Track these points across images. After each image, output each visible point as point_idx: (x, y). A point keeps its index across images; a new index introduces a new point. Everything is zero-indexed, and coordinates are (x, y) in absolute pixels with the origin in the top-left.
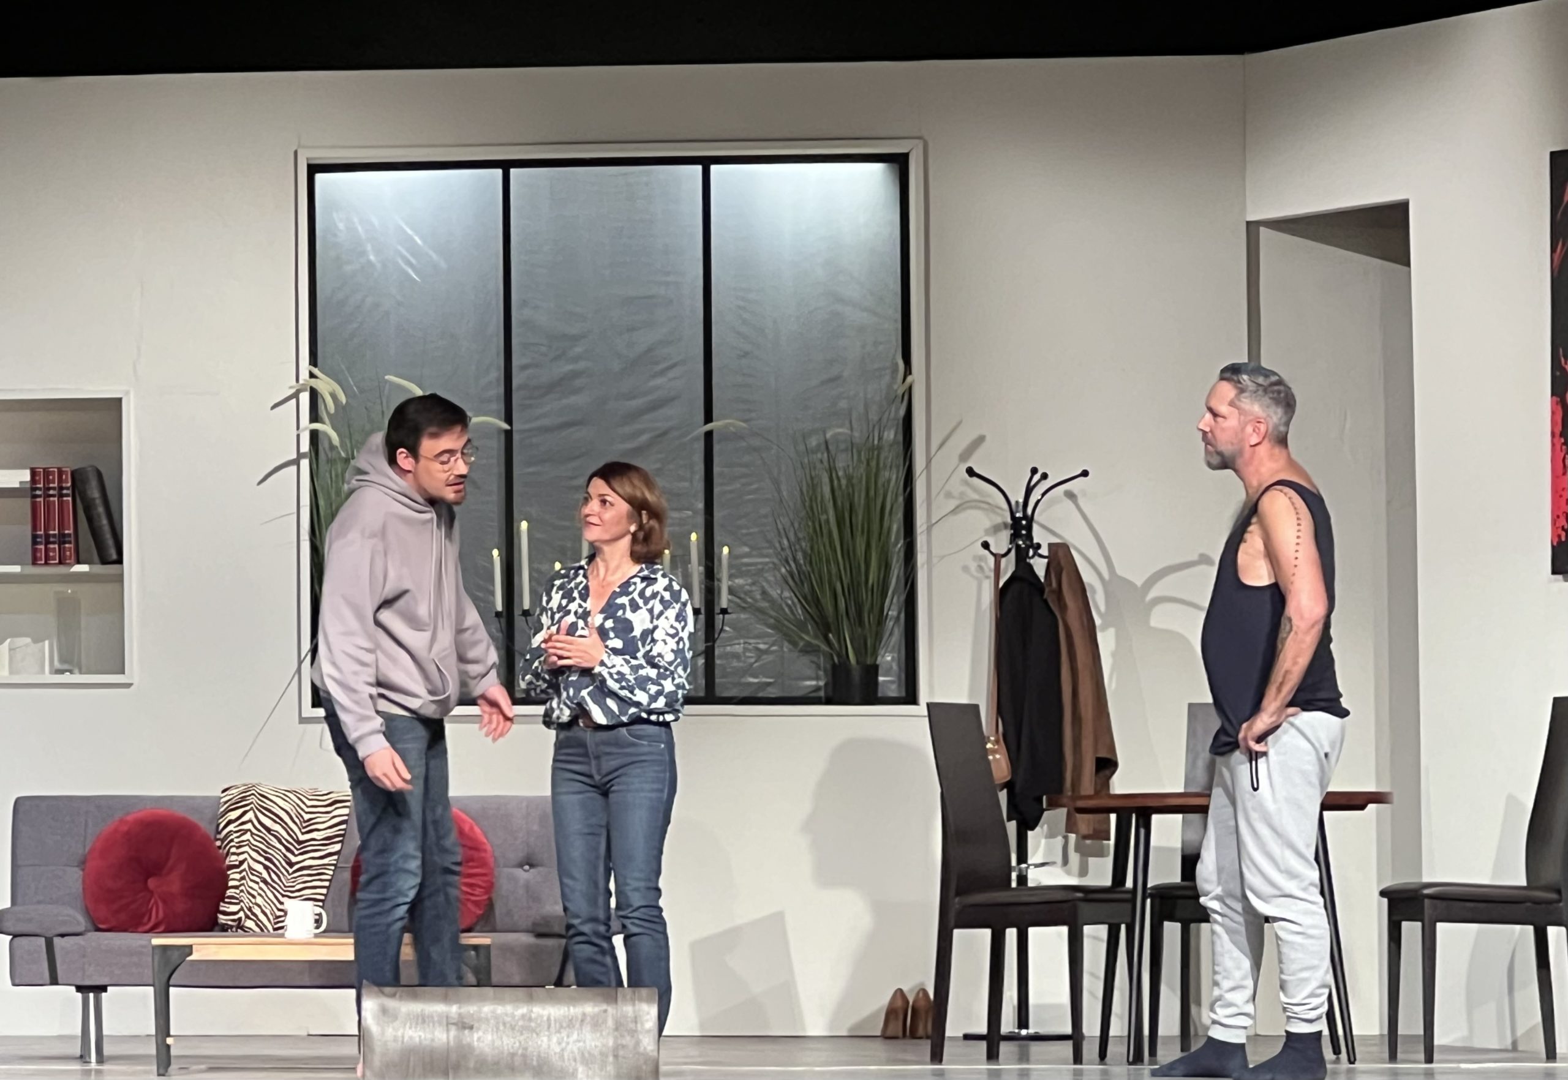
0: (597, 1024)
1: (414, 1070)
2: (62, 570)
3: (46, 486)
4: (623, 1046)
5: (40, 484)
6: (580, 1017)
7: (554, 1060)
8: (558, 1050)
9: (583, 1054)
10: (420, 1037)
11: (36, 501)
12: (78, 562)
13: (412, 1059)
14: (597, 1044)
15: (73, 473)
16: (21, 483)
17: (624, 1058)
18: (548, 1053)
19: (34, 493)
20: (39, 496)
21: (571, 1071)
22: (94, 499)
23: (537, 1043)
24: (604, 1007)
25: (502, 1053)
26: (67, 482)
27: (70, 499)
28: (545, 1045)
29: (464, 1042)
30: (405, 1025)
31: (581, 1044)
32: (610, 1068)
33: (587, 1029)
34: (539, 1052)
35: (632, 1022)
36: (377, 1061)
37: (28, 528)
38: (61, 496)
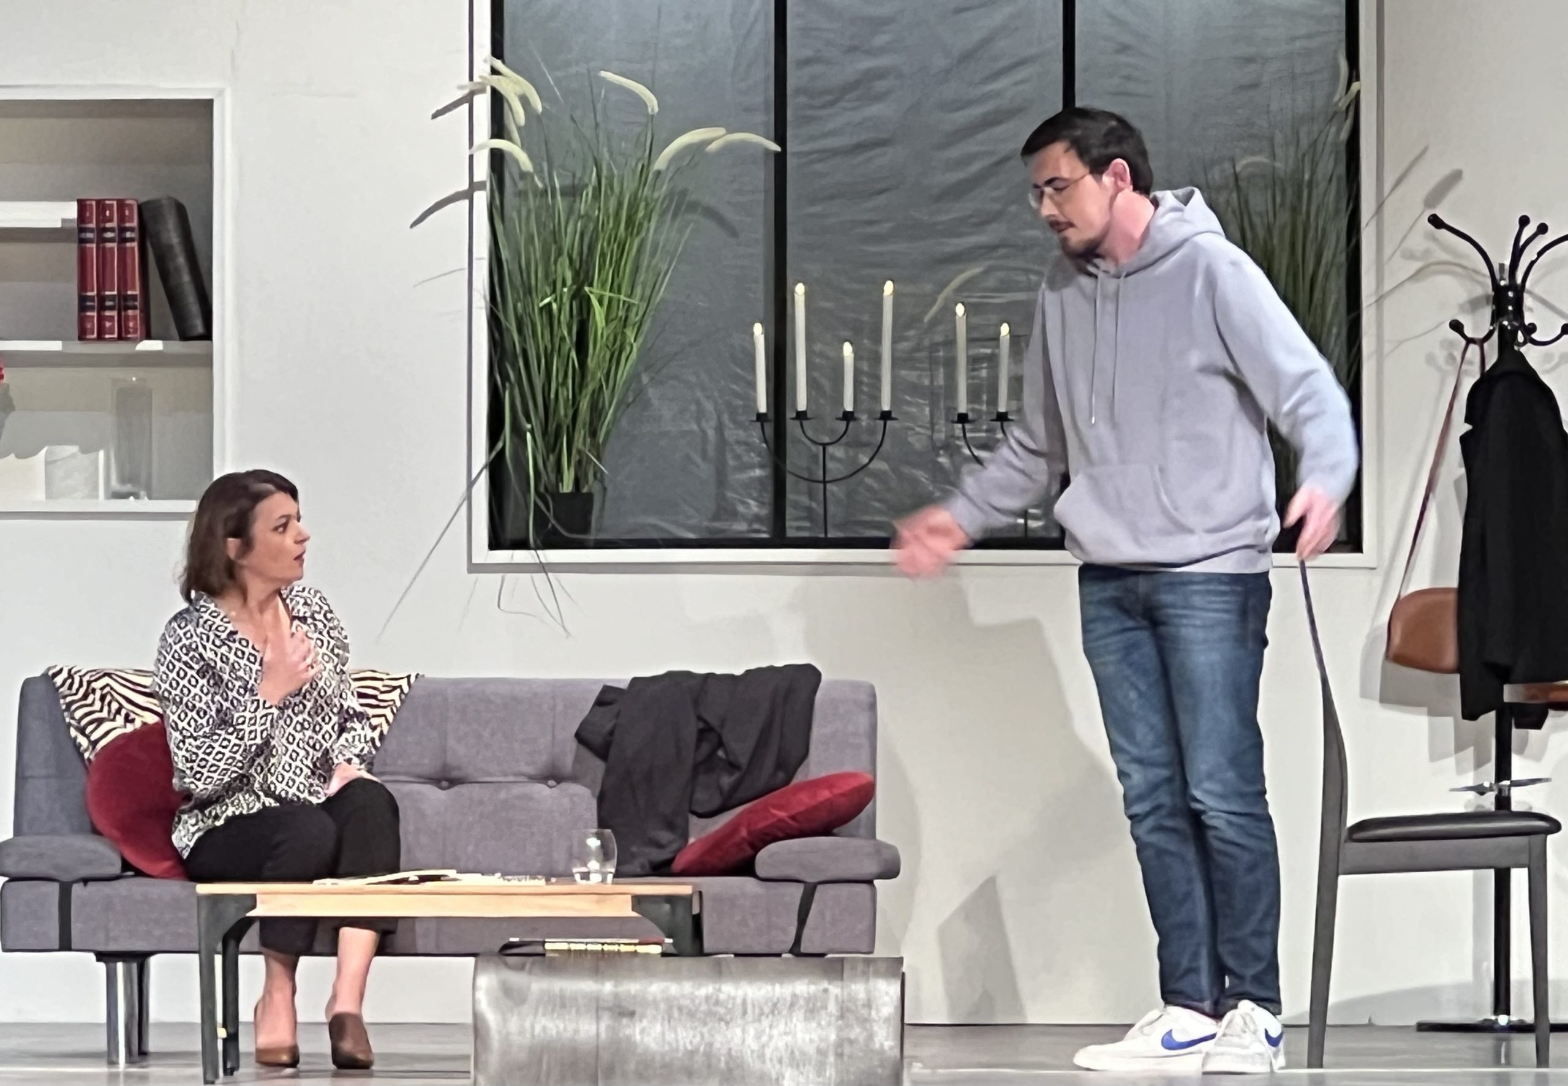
0: (813, 1009)
1: (548, 1074)
2: (122, 348)
3: (102, 225)
4: (851, 1042)
5: (91, 222)
6: (789, 999)
7: (750, 1060)
8: (755, 1046)
9: (792, 1052)
10: (557, 1027)
11: (85, 247)
12: (148, 336)
13: (545, 1058)
14: (812, 1036)
15: (140, 207)
16: (64, 221)
17: (850, 1057)
18: (741, 1051)
19: (83, 235)
20: (90, 241)
21: (774, 1076)
22: (171, 247)
23: (726, 1036)
24: (825, 984)
25: (677, 1050)
26: (131, 221)
27: (135, 245)
28: (737, 1040)
29: (621, 1035)
30: (537, 1010)
31: (789, 1038)
32: (830, 1072)
33: (799, 1015)
34: (730, 1050)
35: (864, 1006)
36: (493, 1060)
37: (73, 288)
38: (123, 240)
